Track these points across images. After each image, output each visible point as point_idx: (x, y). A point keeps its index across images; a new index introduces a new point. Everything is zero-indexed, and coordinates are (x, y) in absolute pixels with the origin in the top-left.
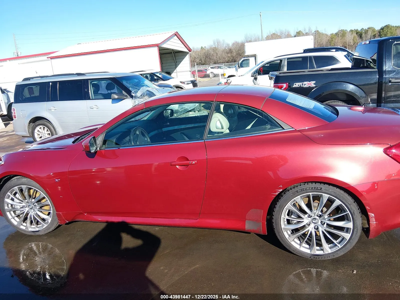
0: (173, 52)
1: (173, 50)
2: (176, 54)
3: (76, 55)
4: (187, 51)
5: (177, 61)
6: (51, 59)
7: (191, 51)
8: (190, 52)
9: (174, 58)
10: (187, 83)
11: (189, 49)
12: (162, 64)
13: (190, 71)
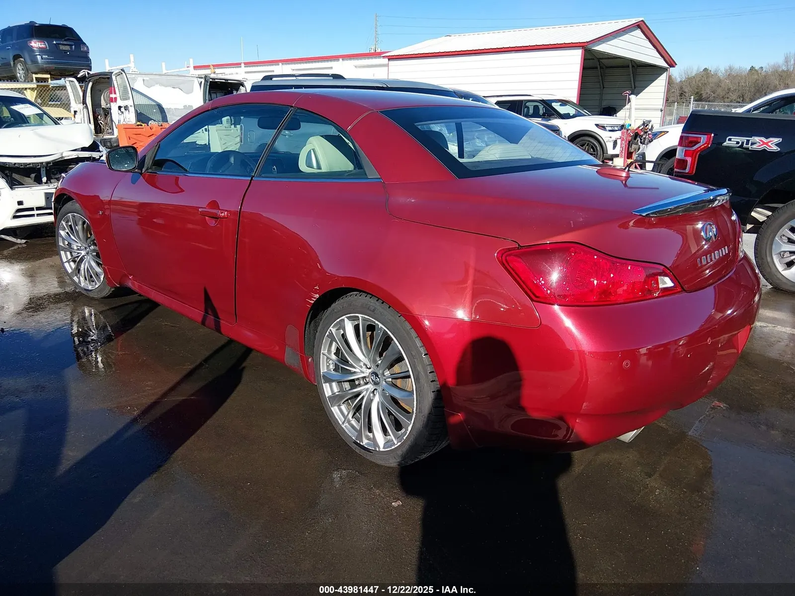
0: (630, 66)
1: (632, 61)
2: (639, 70)
3: (430, 55)
4: (666, 65)
5: (636, 85)
6: (389, 59)
7: (674, 64)
8: (671, 67)
9: (632, 78)
10: (610, 129)
11: (669, 63)
12: (604, 88)
13: (661, 111)
